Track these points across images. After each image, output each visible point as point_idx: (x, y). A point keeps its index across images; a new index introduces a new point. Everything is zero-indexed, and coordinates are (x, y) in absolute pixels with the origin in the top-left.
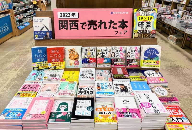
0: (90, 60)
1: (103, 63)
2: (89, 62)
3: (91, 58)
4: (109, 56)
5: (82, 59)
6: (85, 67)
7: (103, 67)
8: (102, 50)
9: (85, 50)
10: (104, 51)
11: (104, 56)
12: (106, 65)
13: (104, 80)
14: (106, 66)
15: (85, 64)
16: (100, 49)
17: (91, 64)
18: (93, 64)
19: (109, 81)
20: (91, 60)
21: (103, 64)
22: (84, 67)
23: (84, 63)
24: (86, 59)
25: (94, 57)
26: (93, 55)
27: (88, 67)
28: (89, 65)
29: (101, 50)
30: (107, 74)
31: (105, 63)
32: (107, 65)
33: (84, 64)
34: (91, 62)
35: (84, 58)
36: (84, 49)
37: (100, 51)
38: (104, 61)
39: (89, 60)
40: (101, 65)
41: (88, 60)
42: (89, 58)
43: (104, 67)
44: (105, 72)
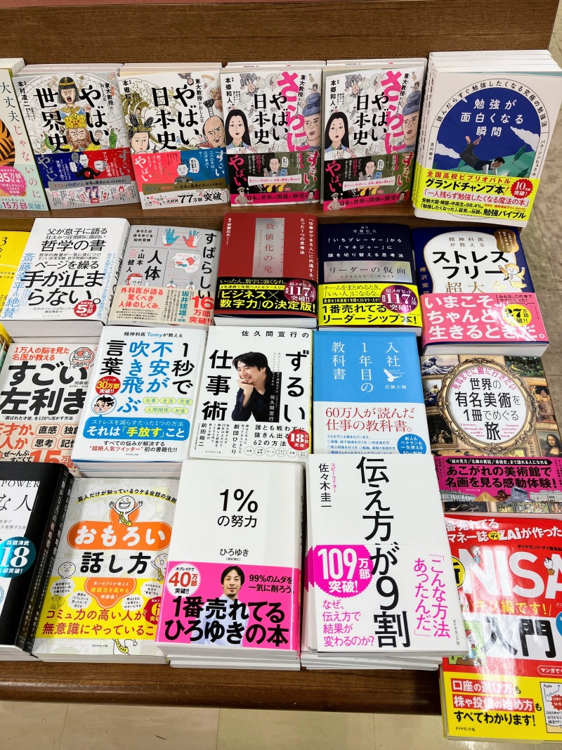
0: (91, 163)
1: (179, 179)
2: (86, 175)
3: (97, 148)
4: (210, 138)
5: (36, 157)
6: (65, 203)
7: (179, 205)
8: (160, 93)
9: (44, 96)
10: (175, 106)
11: (178, 135)
12: (196, 193)
13: (160, 311)
14: (196, 198)
15: (67, 191)
16: (141, 86)
17: (104, 189)
18: (117, 187)
19: (193, 319)
20: (99, 165)
21: (176, 189)
22: (58, 207)
23: (58, 179)
24: (66, 157)
25: (118, 146)
26: (103, 128)
27: (88, 203)
28: (94, 195)
29: (147, 97)
30: (191, 261)
31: (192, 182)
32: (205, 191)
33: (56, 188)
34: (104, 174)
35: (49, 152)
36: (31, 92)
37: (146, 104)
38: (182, 170)
39: (84, 160)
40: (163, 194)
41: (79, 166)
42: (82, 149)
43: (186, 203)
44: (189, 242)
